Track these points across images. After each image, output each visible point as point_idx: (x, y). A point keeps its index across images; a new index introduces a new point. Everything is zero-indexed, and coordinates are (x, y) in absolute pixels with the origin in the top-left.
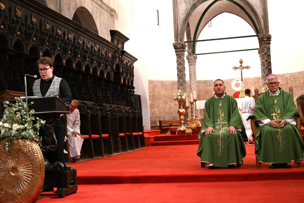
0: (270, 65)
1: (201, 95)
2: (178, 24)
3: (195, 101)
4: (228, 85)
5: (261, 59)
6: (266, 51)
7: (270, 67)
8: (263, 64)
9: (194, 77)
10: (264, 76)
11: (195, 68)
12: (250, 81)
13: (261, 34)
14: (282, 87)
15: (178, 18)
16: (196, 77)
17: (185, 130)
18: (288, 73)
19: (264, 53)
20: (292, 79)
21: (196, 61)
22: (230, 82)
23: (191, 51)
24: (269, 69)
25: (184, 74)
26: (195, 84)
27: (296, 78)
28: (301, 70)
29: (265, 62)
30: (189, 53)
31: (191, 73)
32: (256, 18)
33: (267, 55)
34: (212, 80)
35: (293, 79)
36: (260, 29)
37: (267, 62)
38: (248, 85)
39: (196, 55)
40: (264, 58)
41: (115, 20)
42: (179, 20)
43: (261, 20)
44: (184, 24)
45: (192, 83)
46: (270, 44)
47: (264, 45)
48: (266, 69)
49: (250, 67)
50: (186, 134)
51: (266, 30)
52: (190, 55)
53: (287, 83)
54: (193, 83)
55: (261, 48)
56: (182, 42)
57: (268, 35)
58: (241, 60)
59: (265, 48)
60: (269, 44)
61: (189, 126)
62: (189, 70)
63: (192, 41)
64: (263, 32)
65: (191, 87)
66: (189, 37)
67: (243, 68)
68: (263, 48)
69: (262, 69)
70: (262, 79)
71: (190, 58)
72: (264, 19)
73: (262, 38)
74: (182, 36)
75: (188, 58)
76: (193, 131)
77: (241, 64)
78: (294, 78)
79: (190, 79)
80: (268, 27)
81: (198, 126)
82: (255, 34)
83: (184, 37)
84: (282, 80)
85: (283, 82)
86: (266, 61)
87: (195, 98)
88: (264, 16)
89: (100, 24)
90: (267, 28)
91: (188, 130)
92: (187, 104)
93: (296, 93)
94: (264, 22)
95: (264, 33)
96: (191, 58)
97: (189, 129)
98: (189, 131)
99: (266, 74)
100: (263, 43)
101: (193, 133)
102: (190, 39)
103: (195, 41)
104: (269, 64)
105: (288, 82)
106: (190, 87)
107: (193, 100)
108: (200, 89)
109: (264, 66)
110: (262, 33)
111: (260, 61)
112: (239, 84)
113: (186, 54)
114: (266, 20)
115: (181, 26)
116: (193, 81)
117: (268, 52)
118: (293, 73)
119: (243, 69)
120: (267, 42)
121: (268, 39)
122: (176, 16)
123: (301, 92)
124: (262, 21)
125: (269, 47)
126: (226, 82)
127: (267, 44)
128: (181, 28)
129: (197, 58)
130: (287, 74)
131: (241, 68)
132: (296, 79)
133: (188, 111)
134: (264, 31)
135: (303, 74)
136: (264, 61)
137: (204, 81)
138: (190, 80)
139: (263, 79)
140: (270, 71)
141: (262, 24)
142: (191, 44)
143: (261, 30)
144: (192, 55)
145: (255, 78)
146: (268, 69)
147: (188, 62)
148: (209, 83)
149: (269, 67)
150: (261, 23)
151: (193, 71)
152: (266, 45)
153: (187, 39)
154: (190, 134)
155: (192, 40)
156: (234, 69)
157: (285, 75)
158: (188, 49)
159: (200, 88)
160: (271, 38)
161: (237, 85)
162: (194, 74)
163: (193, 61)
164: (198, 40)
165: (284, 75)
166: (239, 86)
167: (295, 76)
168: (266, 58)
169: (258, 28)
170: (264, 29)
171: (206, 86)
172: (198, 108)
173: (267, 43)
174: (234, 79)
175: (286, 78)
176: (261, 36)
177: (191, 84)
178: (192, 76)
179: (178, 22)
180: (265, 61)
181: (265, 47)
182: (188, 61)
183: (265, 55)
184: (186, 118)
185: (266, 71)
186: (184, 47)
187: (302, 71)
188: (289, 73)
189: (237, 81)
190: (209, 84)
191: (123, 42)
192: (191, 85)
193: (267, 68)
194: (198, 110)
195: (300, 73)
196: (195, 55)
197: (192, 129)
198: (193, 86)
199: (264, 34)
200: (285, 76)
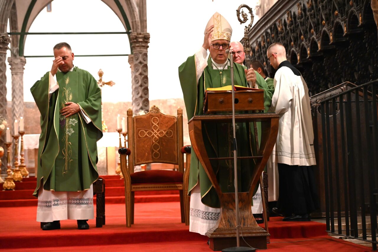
0: (146, 82)
1: (28, 128)
3: (22, 134)
5: (132, 72)
6: (141, 59)
7: (146, 85)
8: (136, 80)
9: (20, 94)
10: (136, 99)
11: (21, 79)
12: (112, 107)
13: (135, 30)
16: (22, 94)
17: (3, 183)
19: (138, 61)
21: (24, 67)
23: (17, 50)
25: (4, 88)
26: (21, 107)
29: (139, 76)
30: (12, 53)
31: (15, 88)
32: (128, 4)
33: (143, 64)
36: (132, 22)
37: (141, 77)
38: (109, 114)
39: (25, 57)
40: (138, 71)
43: (135, 8)
44: (7, 4)
45: (16, 104)
46: (148, 49)
47: (138, 49)
48: (140, 88)
49: (115, 84)
50: (4, 189)
51: (142, 24)
52: (14, 57)
54: (17, 104)
55: (134, 53)
56: (4, 32)
57: (144, 33)
58: (101, 71)
59: (139, 54)
60: (145, 47)
61: (9, 177)
62: (12, 82)
63: (18, 34)
64: (137, 29)
65: (15, 112)
66: (14, 26)
67: (104, 84)
68: (136, 53)
69: (134, 87)
70: (132, 104)
71: (14, 63)
72: (140, 7)
73: (136, 38)
74: (3, 23)
75: (11, 61)
76: (16, 185)
77: (100, 78)
79: (14, 97)
80: (146, 21)
81: (24, 177)
82: (125, 31)
83: (7, 25)
86: (141, 74)
87: (22, 129)
88: (140, 3)
90: (144, 22)
91: (7, 183)
92: (9, 139)
94: (140, 11)
95: (139, 29)
96: (16, 62)
97: (9, 181)
98: (9, 185)
99: (140, 95)
100: (137, 45)
101: (16, 188)
102: (16, 29)
103: (24, 33)
104: (145, 79)
107: (19, 133)
108: (29, 117)
109: (137, 82)
111: (131, 75)
113: (9, 53)
114: (143, 9)
115: (3, 6)
116: (17, 100)
117: (144, 60)
119: (103, 86)
120: (144, 45)
121: (146, 40)
124: (137, 10)
125: (146, 52)
127: (144, 48)
128: (2, 9)
129: (25, 62)
133: (9, 151)
134: (139, 26)
136: (137, 74)
138: (13, 100)
139: (134, 104)
140: (146, 91)
141: (137, 15)
142: (17, 38)
143: (134, 25)
144: (18, 56)
145: (120, 103)
146: (143, 88)
147: (11, 69)
149: (144, 84)
150: (135, 13)
151: (18, 84)
152: (142, 50)
153: (11, 29)
154: (11, 189)
155: (20, 30)
158: (12, 46)
160: (150, 39)
162: (20, 90)
163: (19, 67)
164: (29, 32)
165: (166, 101)
168: (140, 71)
169: (130, 21)
170: (139, 24)
172: (25, 147)
173: (143, 46)
175: (170, 106)
176: (135, 34)
177: (15, 106)
178: (17, 93)
181: (140, 52)
182: (10, 66)
183: (139, 66)
184: (5, 163)
185: (140, 90)
186: (6, 42)
192: (14, 109)
193: (141, 86)
194: (25, 150)
196: (23, 58)
197: (14, 181)
198: (17, 111)
199: (139, 31)
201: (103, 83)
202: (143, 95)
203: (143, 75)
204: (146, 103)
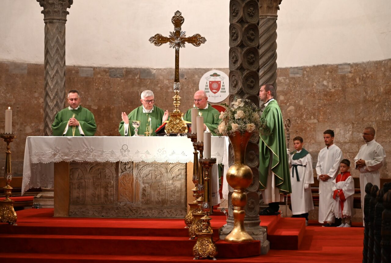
0: (252, 37)
1: (113, 109)
4: (190, 86)
14: (331, 100)
18: (349, 62)
20: (358, 80)
22: (196, 76)
24: (247, 50)
26: (59, 81)
27: (368, 77)
28: (381, 57)
29: (238, 24)
34: (148, 69)
35: (360, 79)
37: (243, 27)
40: (237, 14)
45: (50, 76)
48: (239, 50)
49: (205, 40)
53: (344, 90)
54: (52, 76)
58: (178, 15)
67: (184, 40)
77: (177, 29)
78: (363, 77)
84: (330, 80)
85: (335, 87)
93: (365, 119)
99: (238, 64)
105: (346, 88)
106: (45, 89)
108: (114, 92)
109: (233, 38)
112: (218, 83)
118: (360, 64)
119: (182, 45)
123: (377, 118)
126: (185, 77)
130: (346, 67)
131: (177, 41)
132: (368, 81)
135: (385, 68)
136: (236, 20)
137: (125, 70)
140: (253, 55)
146: (245, 49)
148: (138, 76)
149: (249, 43)
156: (155, 43)
157: (340, 67)
159: (111, 90)
161: (215, 87)
162: (57, 49)
163: (57, 10)
165: (337, 66)
166: (218, 89)
167: (365, 73)
168: (241, 14)
171: (129, 83)
174: (207, 70)
175: (343, 77)
177: (48, 78)
180: (237, 22)
185: (240, 54)
187: (385, 60)
188: (351, 62)
189: (215, 75)
190: (139, 78)
192: (47, 83)
195: (378, 64)
198: (52, 87)
200: (339, 71)
201: (181, 39)
202: (246, 65)
203: (247, 22)
204: (252, 82)
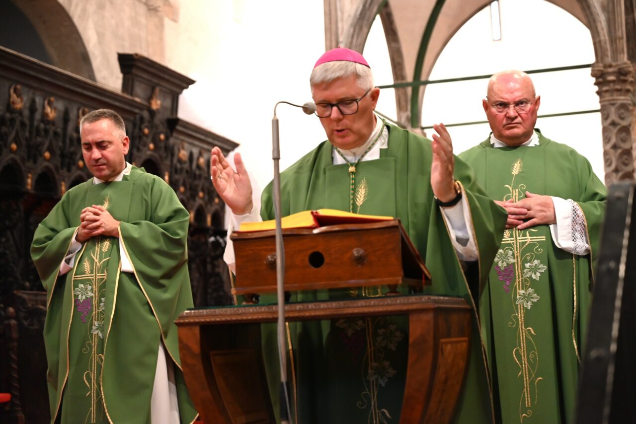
0: (627, 162)
2: (340, 31)
6: (613, 117)
7: (627, 169)
8: (606, 159)
13: (599, 59)
15: (339, 14)
19: (609, 121)
23: (407, 117)
24: (623, 175)
29: (612, 150)
33: (618, 127)
36: (595, 44)
37: (616, 152)
39: (424, 128)
40: (610, 140)
41: (167, 22)
42: (342, 20)
43: (598, 14)
44: (356, 33)
47: (607, 94)
48: (614, 175)
51: (614, 46)
55: (601, 104)
57: (619, 63)
59: (610, 106)
60: (623, 92)
68: (604, 105)
72: (608, 12)
86: (615, 147)
89: (100, 36)
90: (618, 41)
94: (609, 21)
95: (608, 56)
100: (604, 89)
102: (403, 76)
103: (419, 82)
104: (625, 157)
109: (607, 164)
110: (602, 59)
114: (614, 15)
115: (348, 38)
117: (621, 119)
120: (618, 87)
121: (622, 78)
122: (333, 7)
124: (602, 18)
127: (618, 93)
134: (607, 50)
136: (609, 146)
141: (603, 29)
149: (625, 167)
150: (599, 25)
155: (410, 78)
168: (614, 140)
170: (608, 46)
173: (618, 90)
176: (599, 66)
179: (340, 25)
181: (612, 102)
183: (611, 130)
191: (172, 91)
193: (616, 171)
199: (608, 60)
203: (620, 148)
